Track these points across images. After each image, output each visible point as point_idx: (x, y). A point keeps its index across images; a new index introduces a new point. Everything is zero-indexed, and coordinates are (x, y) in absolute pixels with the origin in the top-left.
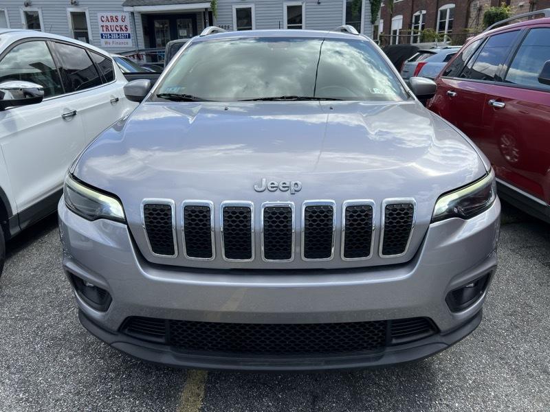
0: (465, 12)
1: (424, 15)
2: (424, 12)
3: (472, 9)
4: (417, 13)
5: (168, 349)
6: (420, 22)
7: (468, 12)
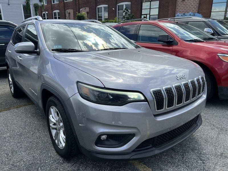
0: (64, 14)
1: (47, 14)
2: (47, 12)
3: (66, 13)
4: (44, 13)
5: (154, 148)
6: (46, 16)
7: (65, 14)
